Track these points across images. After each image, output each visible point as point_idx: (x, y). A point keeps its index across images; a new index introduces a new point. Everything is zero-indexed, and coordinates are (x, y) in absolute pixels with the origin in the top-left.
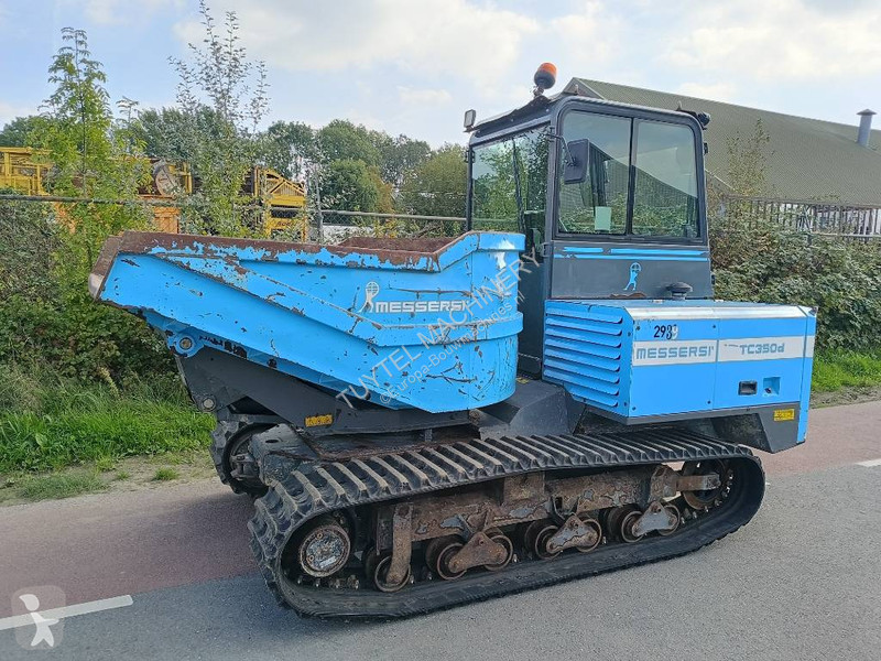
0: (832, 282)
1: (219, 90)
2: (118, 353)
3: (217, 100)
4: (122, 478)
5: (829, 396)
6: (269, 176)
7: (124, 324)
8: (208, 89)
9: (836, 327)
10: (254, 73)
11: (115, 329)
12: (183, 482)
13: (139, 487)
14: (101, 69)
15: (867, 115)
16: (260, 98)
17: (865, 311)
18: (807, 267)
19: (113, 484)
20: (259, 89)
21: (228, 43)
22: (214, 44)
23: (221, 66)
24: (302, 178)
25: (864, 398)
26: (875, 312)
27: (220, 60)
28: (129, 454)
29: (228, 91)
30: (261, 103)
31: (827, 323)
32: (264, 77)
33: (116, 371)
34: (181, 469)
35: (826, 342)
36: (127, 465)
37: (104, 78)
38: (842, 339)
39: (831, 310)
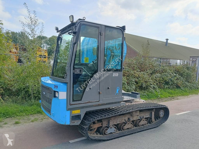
0: (165, 75)
1: (32, 28)
2: (3, 92)
3: (31, 31)
4: (6, 124)
5: (166, 99)
6: (39, 48)
7: (5, 84)
8: (29, 28)
9: (166, 84)
10: (41, 25)
11: (3, 85)
12: (22, 124)
13: (11, 126)
14: (2, 22)
15: (167, 40)
16: (42, 31)
17: (172, 81)
18: (160, 71)
19: (3, 125)
20: (42, 29)
21: (34, 18)
22: (31, 18)
23: (32, 23)
24: (45, 49)
25: (173, 99)
26: (174, 81)
27: (32, 22)
28: (7, 117)
29: (34, 29)
30: (42, 32)
31: (164, 83)
32: (43, 26)
33: (3, 96)
34: (21, 121)
35: (164, 87)
36: (7, 120)
37: (3, 24)
38: (168, 87)
39: (165, 80)
